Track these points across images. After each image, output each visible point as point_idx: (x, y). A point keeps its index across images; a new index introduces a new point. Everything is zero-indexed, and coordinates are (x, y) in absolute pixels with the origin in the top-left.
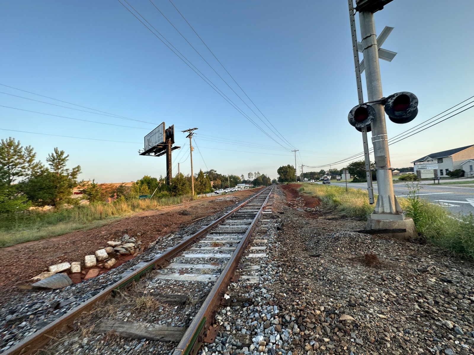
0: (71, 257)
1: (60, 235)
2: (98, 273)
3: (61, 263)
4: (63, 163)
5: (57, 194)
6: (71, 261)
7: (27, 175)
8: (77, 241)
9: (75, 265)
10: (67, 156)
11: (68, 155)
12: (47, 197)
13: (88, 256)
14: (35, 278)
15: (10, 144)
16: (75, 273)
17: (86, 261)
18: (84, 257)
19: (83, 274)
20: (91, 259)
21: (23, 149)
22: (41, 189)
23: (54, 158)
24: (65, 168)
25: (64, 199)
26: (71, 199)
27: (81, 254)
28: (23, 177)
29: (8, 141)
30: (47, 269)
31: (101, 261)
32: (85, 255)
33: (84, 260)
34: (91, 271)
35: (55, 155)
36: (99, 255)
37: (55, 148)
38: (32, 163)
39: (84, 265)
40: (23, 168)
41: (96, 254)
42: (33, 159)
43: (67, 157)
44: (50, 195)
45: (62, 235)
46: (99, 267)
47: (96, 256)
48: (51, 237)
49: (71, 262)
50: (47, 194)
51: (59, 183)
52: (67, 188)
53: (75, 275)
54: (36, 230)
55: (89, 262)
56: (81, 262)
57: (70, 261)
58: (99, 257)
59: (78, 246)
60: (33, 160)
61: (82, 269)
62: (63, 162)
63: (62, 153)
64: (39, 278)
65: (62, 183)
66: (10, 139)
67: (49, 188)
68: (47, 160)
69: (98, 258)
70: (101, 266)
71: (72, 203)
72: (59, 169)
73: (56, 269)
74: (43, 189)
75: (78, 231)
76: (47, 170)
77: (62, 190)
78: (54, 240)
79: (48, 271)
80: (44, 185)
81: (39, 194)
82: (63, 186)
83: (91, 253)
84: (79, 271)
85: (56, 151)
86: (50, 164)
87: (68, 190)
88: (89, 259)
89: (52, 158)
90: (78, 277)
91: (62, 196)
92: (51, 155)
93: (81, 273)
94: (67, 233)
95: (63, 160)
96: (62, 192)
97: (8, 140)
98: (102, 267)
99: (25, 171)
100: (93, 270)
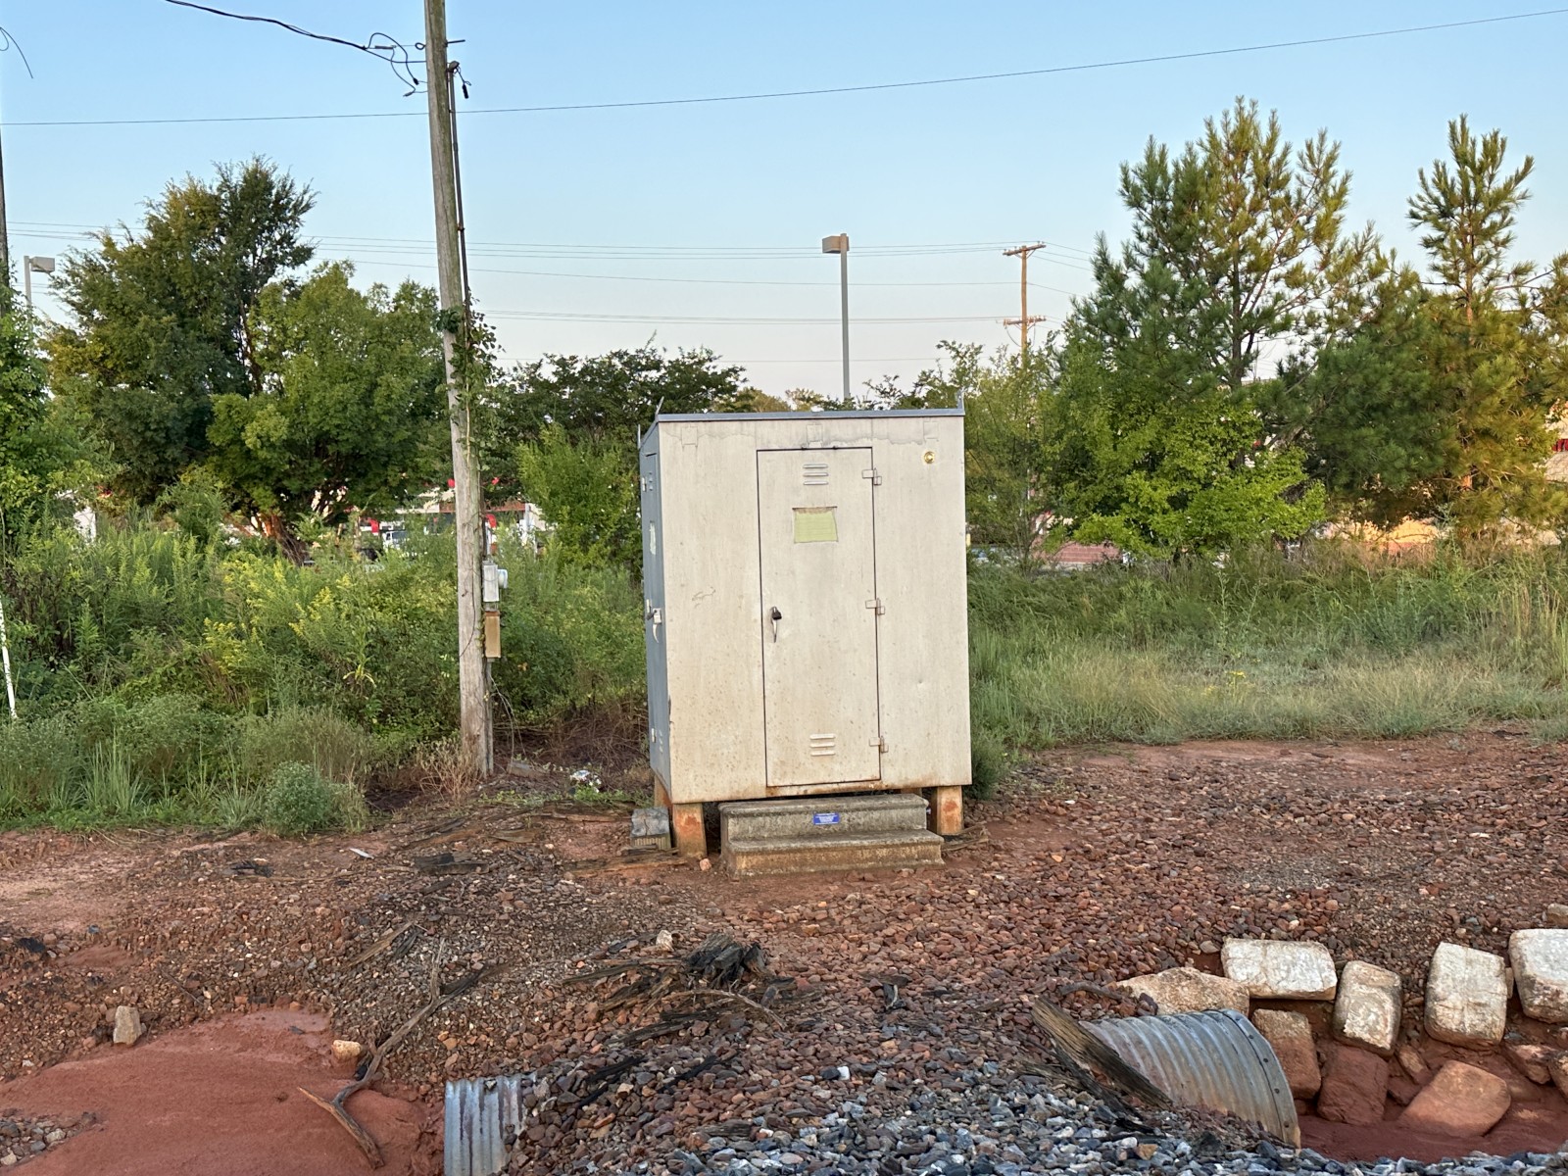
0: (1359, 918)
1: (1395, 737)
2: (1499, 1111)
3: (1296, 937)
4: (1494, 227)
5: (1456, 444)
6: (1354, 945)
7: (1312, 321)
8: (1445, 806)
9: (1364, 990)
10: (1521, 168)
11: (1529, 163)
12: (1399, 464)
13: (1458, 950)
14: (1139, 986)
15: (1242, 142)
16: (1357, 1043)
17: (1438, 987)
18: (1435, 944)
19: (1407, 1074)
20: (1472, 980)
21: (1293, 164)
22: (1375, 411)
23: (1447, 191)
24: (1509, 260)
25: (1499, 483)
26: (1541, 482)
27: (1419, 917)
28: (1291, 334)
29: (1233, 125)
30: (1214, 949)
31: (1536, 1020)
32: (1444, 938)
33: (1427, 974)
34: (1457, 1071)
35: (1453, 170)
36: (1529, 971)
37: (1453, 127)
38: (1337, 247)
39: (1423, 1005)
40: (1294, 279)
41: (1515, 954)
42: (1336, 215)
43: (1519, 178)
44: (1419, 450)
45: (1408, 735)
46: (1516, 1067)
47: (1509, 964)
48: (1344, 736)
49: (1348, 953)
50: (1401, 442)
51: (1471, 365)
52: (1516, 410)
53: (1356, 1056)
54: (1299, 673)
55: (1454, 999)
56: (1405, 981)
57: (1344, 946)
58: (1531, 982)
59: (1439, 846)
60: (1337, 222)
61: (1401, 1030)
62: (1496, 217)
63: (1494, 150)
64: (1151, 993)
65: (1484, 367)
66: (1240, 111)
67: (1414, 406)
68: (1414, 215)
69: (1524, 991)
70: (1534, 1061)
71: (1542, 512)
72: (1472, 268)
73: (1256, 971)
74: (1383, 408)
75: (1501, 734)
76: (1409, 279)
77: (1484, 421)
78: (1354, 757)
79: (1215, 964)
80: (1386, 386)
81: (1358, 442)
82: (1492, 392)
83: (1486, 931)
84: (1384, 1039)
85: (1458, 139)
86: (1427, 243)
87: (1524, 418)
88: (1463, 972)
89: (1436, 193)
90: (1368, 1084)
91: (1484, 459)
92: (1430, 175)
93: (1391, 1057)
94: (1433, 732)
95: (1499, 201)
96: (1485, 434)
97: (1232, 115)
98: (1537, 1074)
99: (1304, 301)
100: (1470, 1075)
